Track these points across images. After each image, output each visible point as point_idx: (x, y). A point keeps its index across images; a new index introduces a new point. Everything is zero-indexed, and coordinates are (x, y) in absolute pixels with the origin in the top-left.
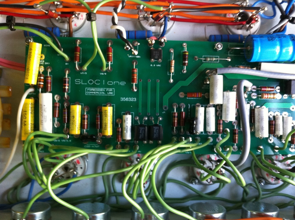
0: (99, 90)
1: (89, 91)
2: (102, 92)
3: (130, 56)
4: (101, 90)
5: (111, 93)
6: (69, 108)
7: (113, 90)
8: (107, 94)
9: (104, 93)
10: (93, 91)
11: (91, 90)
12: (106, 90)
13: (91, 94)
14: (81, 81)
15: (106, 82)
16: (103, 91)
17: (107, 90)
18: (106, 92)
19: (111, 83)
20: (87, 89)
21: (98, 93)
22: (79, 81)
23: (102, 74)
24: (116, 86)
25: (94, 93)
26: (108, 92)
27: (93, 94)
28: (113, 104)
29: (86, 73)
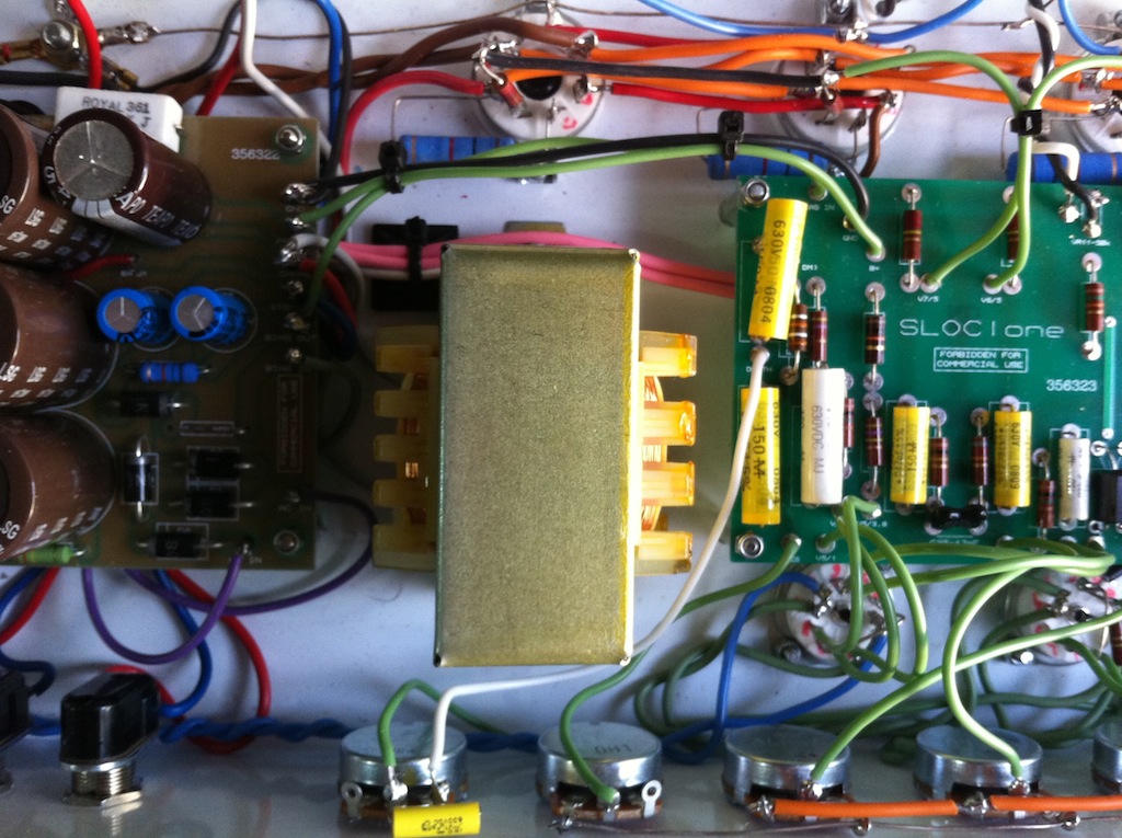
0: (977, 355)
1: (945, 358)
2: (987, 360)
3: (1078, 242)
4: (984, 355)
5: (1017, 365)
6: (887, 415)
7: (1023, 353)
8: (1002, 367)
9: (992, 364)
10: (960, 359)
11: (953, 355)
12: (999, 353)
13: (952, 367)
14: (919, 326)
15: (1000, 329)
16: (992, 359)
17: (1003, 355)
18: (1000, 361)
19: (1017, 331)
21: (974, 364)
22: (913, 324)
23: (989, 300)
24: (1033, 341)
25: (962, 364)
26: (1008, 360)
27: (959, 367)
28: (1020, 400)
29: (936, 299)
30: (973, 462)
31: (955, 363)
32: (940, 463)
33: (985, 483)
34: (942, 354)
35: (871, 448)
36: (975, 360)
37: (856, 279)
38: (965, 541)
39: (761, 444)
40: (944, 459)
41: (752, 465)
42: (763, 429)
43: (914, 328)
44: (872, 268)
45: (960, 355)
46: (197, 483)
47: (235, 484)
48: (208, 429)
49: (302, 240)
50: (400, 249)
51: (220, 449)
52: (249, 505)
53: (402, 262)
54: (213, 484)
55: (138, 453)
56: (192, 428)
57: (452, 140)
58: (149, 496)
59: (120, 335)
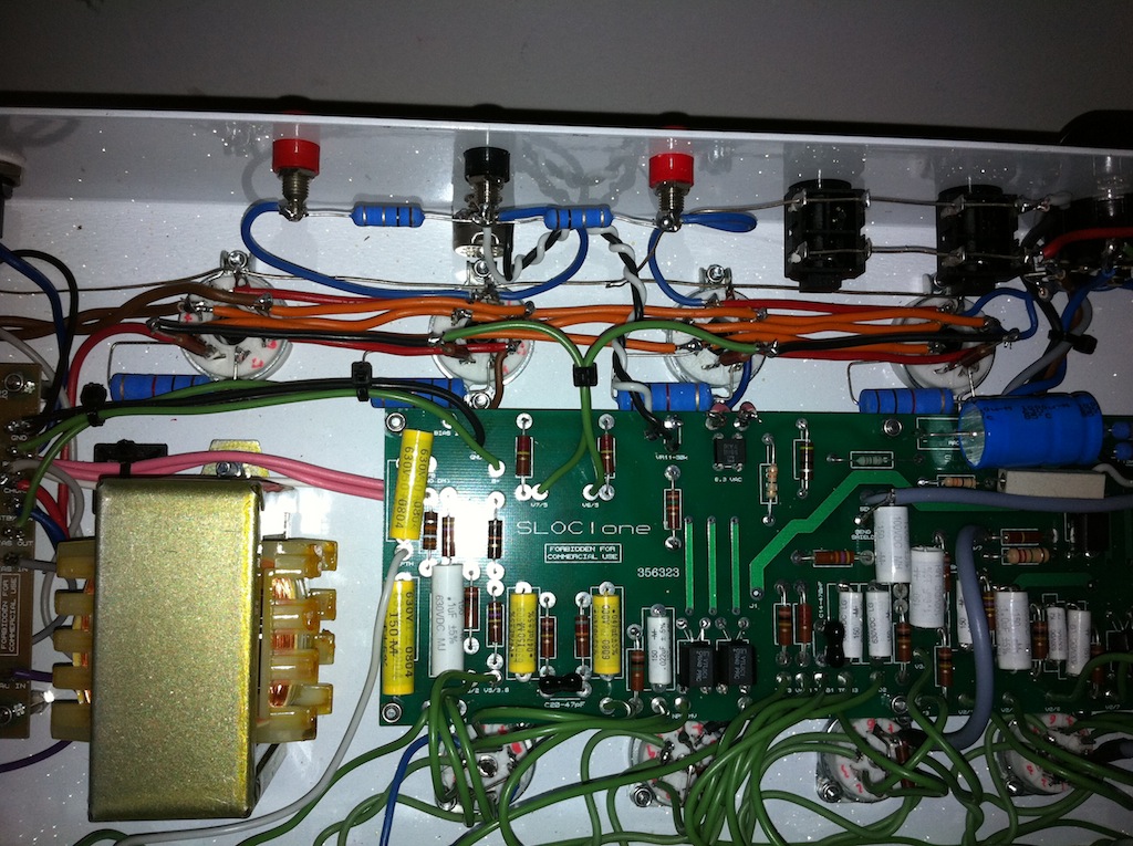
0: (580, 549)
1: (554, 552)
2: (588, 553)
3: (660, 457)
4: (585, 549)
5: (613, 556)
7: (617, 547)
8: (601, 559)
9: (593, 557)
10: (566, 553)
11: (560, 549)
12: (598, 548)
13: (560, 560)
14: (532, 527)
15: (598, 528)
16: (592, 552)
17: (601, 549)
18: (598, 554)
19: (612, 529)
20: (548, 547)
21: (577, 557)
22: (527, 525)
23: (588, 505)
24: (625, 538)
25: (568, 557)
26: (605, 552)
27: (565, 559)
28: (616, 585)
29: (546, 505)
31: (562, 556)
34: (551, 549)
35: (495, 627)
36: (578, 553)
38: (574, 704)
39: (395, 626)
41: (388, 644)
42: (397, 615)
43: (527, 528)
44: (493, 481)
45: (565, 549)
49: (18, 466)
57: (154, 378)
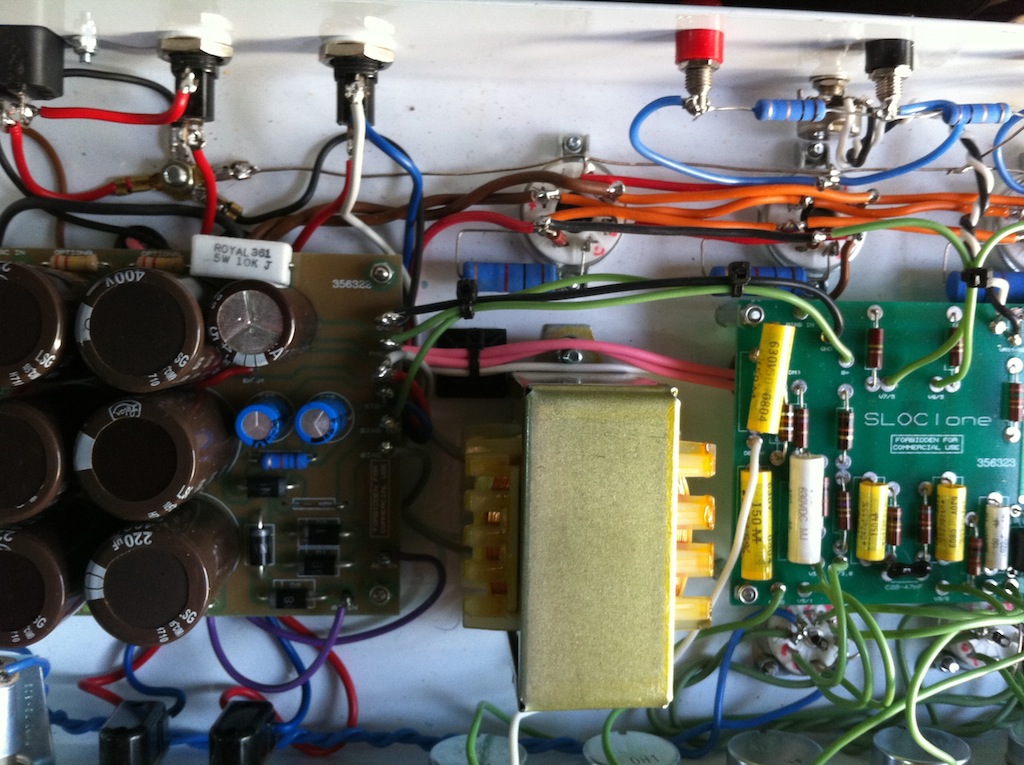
0: (924, 440)
1: (899, 443)
2: (932, 444)
3: (1004, 349)
4: (930, 440)
5: (955, 447)
6: (854, 488)
7: (960, 438)
8: (943, 450)
9: (936, 448)
10: (911, 444)
11: (906, 440)
12: (941, 439)
13: (905, 450)
14: (879, 418)
15: (942, 419)
16: (935, 443)
17: (944, 440)
18: (942, 445)
19: (956, 421)
20: (894, 438)
21: (921, 447)
22: (875, 416)
23: (934, 397)
24: (968, 429)
25: (913, 447)
26: (948, 444)
27: (910, 450)
28: (958, 475)
29: (893, 396)
30: (921, 525)
31: (907, 447)
32: (895, 527)
33: (929, 542)
34: (897, 440)
35: (841, 516)
36: (922, 444)
37: (831, 381)
38: (912, 586)
39: (758, 517)
40: (899, 524)
41: (751, 533)
42: (760, 505)
43: (875, 419)
44: (843, 373)
45: (911, 440)
46: (306, 548)
47: (337, 547)
48: (315, 504)
49: (394, 357)
50: (463, 352)
51: (325, 520)
52: (348, 565)
53: (465, 363)
54: (318, 548)
55: (260, 526)
56: (302, 504)
57: (506, 266)
58: (269, 560)
59: (255, 442)
